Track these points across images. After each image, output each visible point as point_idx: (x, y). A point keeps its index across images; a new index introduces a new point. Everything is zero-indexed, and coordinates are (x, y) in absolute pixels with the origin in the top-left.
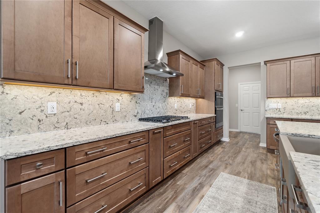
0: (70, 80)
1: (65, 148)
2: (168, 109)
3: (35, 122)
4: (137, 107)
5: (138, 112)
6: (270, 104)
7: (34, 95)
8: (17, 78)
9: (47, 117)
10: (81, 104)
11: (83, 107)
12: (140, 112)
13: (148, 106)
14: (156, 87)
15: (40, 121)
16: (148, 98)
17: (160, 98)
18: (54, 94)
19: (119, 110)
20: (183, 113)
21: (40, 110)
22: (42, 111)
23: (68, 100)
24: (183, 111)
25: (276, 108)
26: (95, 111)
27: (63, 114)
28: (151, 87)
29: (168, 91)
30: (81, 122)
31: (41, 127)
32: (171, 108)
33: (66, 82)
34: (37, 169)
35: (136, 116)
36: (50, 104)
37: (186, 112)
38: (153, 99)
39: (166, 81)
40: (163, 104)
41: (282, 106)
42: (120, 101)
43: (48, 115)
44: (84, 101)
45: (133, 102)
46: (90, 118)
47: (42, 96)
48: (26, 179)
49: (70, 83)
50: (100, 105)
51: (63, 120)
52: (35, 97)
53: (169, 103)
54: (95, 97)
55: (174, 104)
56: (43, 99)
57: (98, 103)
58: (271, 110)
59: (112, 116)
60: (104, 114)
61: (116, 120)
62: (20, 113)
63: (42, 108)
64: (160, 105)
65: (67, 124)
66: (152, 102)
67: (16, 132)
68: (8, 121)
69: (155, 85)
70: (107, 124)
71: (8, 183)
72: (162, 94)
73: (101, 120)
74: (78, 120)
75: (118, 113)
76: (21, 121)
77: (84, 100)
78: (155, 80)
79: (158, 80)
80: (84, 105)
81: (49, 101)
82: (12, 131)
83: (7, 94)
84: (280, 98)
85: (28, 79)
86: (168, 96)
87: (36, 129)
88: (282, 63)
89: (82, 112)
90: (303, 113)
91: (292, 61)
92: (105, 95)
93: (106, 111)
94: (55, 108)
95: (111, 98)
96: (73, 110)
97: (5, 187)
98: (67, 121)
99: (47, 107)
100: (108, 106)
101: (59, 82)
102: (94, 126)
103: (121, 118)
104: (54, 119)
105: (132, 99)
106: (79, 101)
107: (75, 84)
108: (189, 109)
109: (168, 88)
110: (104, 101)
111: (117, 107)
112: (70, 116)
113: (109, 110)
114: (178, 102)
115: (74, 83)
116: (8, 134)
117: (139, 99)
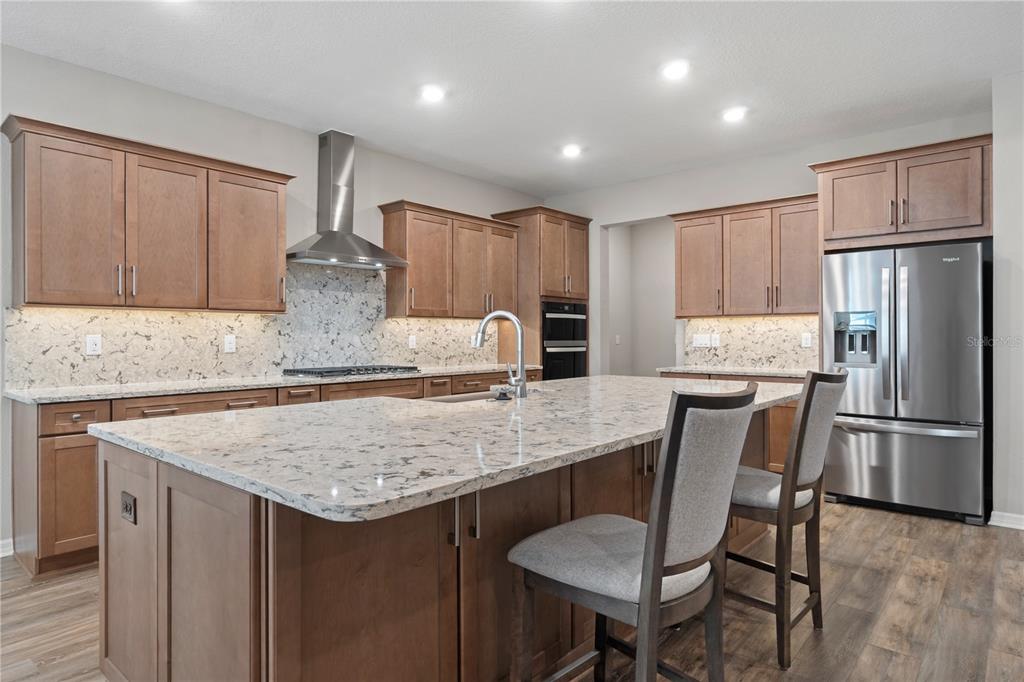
0: (123, 298)
1: (111, 400)
2: (384, 349)
3: (67, 368)
4: (282, 344)
5: (284, 356)
6: (695, 335)
7: (65, 324)
8: (45, 301)
9: (84, 360)
10: (148, 338)
11: (151, 343)
12: (290, 355)
13: (317, 340)
14: (341, 295)
15: (74, 367)
16: (317, 323)
17: (353, 321)
18: (96, 321)
19: (234, 350)
20: (441, 362)
21: (73, 347)
22: (77, 349)
23: (123, 332)
24: (444, 354)
25: (708, 346)
26: (176, 352)
27: (114, 356)
28: (325, 297)
29: (383, 305)
30: (147, 372)
31: (75, 376)
32: (393, 346)
33: (115, 302)
34: (75, 421)
35: (278, 364)
36: (89, 338)
37: (454, 360)
38: (331, 326)
39: (375, 277)
40: (367, 336)
41: (721, 341)
42: (236, 331)
43: (87, 358)
44: (152, 332)
45: (271, 332)
46: (166, 364)
47: (77, 325)
48: (61, 431)
49: (123, 303)
50: (188, 339)
51: (113, 368)
52: (66, 327)
53: (387, 335)
54: (176, 323)
55: (407, 338)
56: (78, 330)
57: (183, 335)
58: (698, 353)
59: (215, 362)
60: (197, 358)
61: (224, 371)
62: (44, 353)
63: (78, 345)
64: (356, 340)
65: (120, 373)
66: (327, 333)
67: (37, 382)
68: (27, 365)
69: (336, 289)
70: (204, 378)
71: (42, 431)
72: (361, 312)
73: (191, 371)
74: (142, 368)
75: (229, 356)
76: (44, 365)
77: (153, 330)
78: (337, 279)
79: (348, 278)
80: (153, 340)
81: (88, 333)
82: (32, 381)
83: (26, 322)
84: (716, 319)
85: (58, 301)
86: (382, 316)
87: (67, 379)
88: (706, 220)
89: (149, 353)
90: (764, 361)
91: (727, 218)
92: (201, 320)
93: (200, 352)
94: (99, 345)
95: (212, 324)
96: (130, 348)
97: (38, 437)
98: (119, 368)
99: (85, 343)
100: (205, 342)
101: (106, 303)
102: (173, 380)
103: (240, 366)
104: (97, 365)
105: (267, 325)
106: (145, 331)
107: (131, 304)
108: (468, 352)
109: (383, 296)
110: (197, 331)
111: (229, 343)
112: (126, 359)
113: (207, 351)
114: (420, 330)
115: (129, 302)
116: (27, 384)
117: (289, 324)
